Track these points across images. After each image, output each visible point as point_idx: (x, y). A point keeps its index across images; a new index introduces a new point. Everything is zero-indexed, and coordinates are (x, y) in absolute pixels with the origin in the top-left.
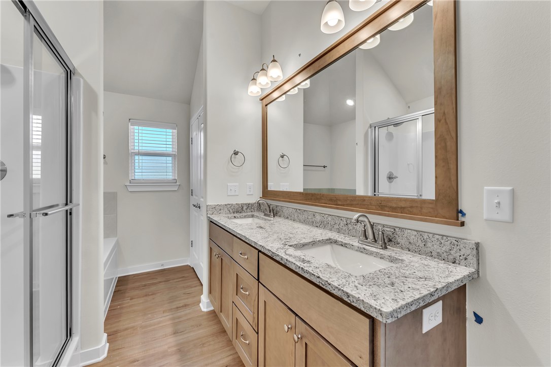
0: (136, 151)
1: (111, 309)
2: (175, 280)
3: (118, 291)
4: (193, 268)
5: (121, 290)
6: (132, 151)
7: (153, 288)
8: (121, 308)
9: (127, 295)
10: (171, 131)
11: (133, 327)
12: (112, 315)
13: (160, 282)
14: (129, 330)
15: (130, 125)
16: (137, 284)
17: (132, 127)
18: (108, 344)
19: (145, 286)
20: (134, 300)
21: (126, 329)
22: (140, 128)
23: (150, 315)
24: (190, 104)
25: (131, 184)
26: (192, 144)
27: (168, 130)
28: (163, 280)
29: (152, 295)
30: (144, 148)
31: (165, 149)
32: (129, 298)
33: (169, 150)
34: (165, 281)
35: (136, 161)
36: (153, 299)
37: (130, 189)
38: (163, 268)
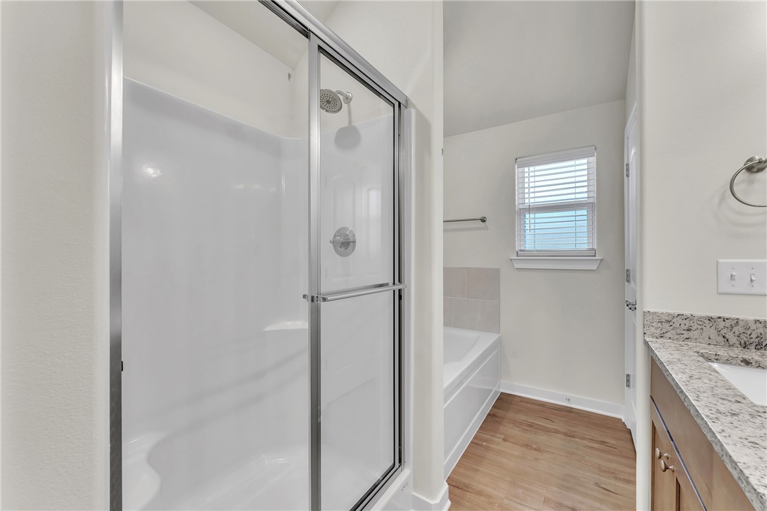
0: (526, 206)
1: (477, 441)
2: (586, 442)
3: (494, 415)
4: (630, 432)
5: (497, 417)
6: (521, 207)
7: (542, 438)
8: (487, 448)
9: (502, 429)
10: (585, 161)
11: (489, 496)
12: (475, 453)
13: (557, 432)
14: (483, 498)
15: (516, 166)
16: (521, 417)
17: (520, 170)
18: (449, 503)
19: (531, 426)
20: (507, 443)
21: (480, 493)
22: (532, 169)
23: (520, 491)
24: (625, 99)
25: (519, 258)
26: (628, 176)
27: (578, 162)
28: (563, 430)
29: (535, 449)
30: (537, 200)
31: (573, 196)
32: (502, 437)
33: (582, 194)
34: (565, 434)
35: (527, 221)
36: (536, 459)
37: (517, 266)
38: (569, 405)
